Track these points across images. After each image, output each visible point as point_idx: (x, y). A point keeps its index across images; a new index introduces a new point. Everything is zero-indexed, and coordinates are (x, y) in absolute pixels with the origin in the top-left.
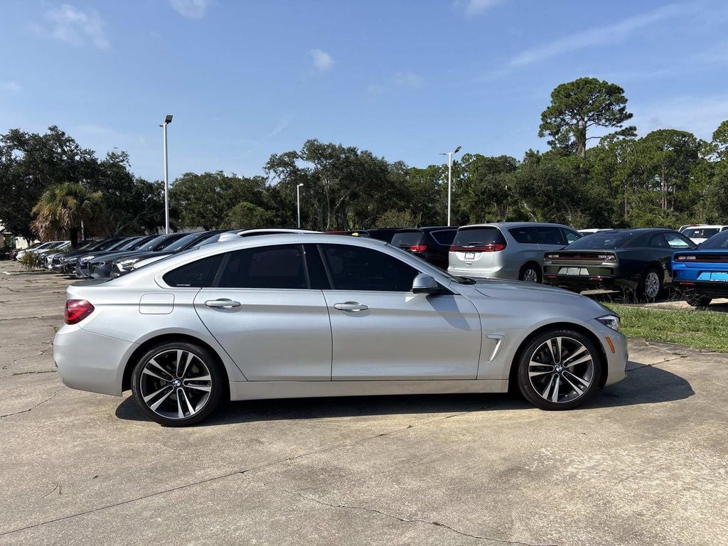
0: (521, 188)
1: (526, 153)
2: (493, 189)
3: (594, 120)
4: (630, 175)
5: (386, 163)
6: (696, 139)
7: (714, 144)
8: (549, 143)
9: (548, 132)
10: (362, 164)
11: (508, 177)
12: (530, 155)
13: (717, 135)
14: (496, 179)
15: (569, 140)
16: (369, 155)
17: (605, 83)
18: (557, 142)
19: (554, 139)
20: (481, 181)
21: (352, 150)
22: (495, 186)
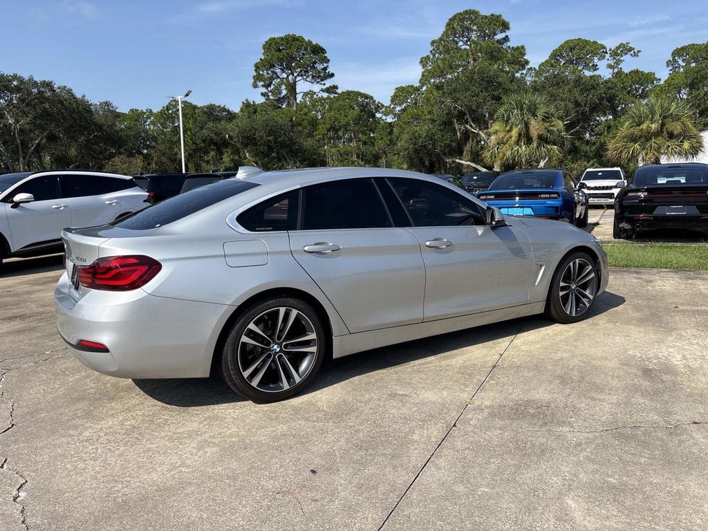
0: (243, 137)
1: (243, 103)
2: (215, 137)
3: (302, 76)
4: (329, 130)
5: (88, 102)
6: (375, 101)
7: (392, 106)
8: (262, 94)
9: (262, 83)
10: (61, 102)
11: (230, 126)
12: (247, 105)
13: (393, 99)
14: (216, 127)
15: (281, 92)
16: (69, 92)
17: (310, 42)
18: (270, 94)
19: (266, 91)
20: (202, 128)
21: (48, 85)
22: (216, 134)
